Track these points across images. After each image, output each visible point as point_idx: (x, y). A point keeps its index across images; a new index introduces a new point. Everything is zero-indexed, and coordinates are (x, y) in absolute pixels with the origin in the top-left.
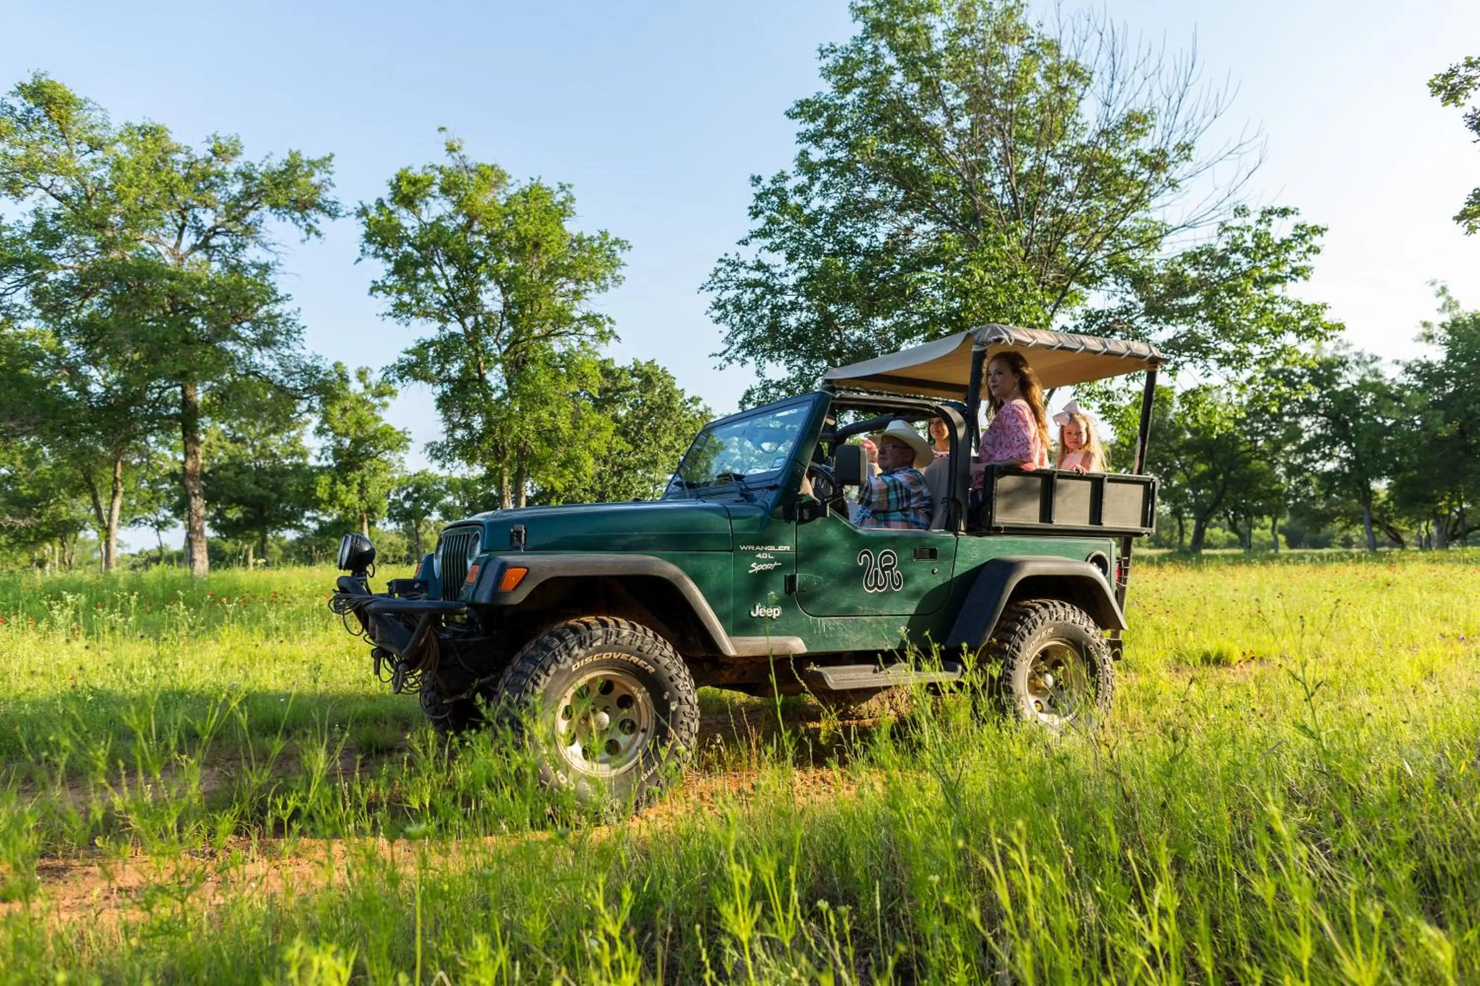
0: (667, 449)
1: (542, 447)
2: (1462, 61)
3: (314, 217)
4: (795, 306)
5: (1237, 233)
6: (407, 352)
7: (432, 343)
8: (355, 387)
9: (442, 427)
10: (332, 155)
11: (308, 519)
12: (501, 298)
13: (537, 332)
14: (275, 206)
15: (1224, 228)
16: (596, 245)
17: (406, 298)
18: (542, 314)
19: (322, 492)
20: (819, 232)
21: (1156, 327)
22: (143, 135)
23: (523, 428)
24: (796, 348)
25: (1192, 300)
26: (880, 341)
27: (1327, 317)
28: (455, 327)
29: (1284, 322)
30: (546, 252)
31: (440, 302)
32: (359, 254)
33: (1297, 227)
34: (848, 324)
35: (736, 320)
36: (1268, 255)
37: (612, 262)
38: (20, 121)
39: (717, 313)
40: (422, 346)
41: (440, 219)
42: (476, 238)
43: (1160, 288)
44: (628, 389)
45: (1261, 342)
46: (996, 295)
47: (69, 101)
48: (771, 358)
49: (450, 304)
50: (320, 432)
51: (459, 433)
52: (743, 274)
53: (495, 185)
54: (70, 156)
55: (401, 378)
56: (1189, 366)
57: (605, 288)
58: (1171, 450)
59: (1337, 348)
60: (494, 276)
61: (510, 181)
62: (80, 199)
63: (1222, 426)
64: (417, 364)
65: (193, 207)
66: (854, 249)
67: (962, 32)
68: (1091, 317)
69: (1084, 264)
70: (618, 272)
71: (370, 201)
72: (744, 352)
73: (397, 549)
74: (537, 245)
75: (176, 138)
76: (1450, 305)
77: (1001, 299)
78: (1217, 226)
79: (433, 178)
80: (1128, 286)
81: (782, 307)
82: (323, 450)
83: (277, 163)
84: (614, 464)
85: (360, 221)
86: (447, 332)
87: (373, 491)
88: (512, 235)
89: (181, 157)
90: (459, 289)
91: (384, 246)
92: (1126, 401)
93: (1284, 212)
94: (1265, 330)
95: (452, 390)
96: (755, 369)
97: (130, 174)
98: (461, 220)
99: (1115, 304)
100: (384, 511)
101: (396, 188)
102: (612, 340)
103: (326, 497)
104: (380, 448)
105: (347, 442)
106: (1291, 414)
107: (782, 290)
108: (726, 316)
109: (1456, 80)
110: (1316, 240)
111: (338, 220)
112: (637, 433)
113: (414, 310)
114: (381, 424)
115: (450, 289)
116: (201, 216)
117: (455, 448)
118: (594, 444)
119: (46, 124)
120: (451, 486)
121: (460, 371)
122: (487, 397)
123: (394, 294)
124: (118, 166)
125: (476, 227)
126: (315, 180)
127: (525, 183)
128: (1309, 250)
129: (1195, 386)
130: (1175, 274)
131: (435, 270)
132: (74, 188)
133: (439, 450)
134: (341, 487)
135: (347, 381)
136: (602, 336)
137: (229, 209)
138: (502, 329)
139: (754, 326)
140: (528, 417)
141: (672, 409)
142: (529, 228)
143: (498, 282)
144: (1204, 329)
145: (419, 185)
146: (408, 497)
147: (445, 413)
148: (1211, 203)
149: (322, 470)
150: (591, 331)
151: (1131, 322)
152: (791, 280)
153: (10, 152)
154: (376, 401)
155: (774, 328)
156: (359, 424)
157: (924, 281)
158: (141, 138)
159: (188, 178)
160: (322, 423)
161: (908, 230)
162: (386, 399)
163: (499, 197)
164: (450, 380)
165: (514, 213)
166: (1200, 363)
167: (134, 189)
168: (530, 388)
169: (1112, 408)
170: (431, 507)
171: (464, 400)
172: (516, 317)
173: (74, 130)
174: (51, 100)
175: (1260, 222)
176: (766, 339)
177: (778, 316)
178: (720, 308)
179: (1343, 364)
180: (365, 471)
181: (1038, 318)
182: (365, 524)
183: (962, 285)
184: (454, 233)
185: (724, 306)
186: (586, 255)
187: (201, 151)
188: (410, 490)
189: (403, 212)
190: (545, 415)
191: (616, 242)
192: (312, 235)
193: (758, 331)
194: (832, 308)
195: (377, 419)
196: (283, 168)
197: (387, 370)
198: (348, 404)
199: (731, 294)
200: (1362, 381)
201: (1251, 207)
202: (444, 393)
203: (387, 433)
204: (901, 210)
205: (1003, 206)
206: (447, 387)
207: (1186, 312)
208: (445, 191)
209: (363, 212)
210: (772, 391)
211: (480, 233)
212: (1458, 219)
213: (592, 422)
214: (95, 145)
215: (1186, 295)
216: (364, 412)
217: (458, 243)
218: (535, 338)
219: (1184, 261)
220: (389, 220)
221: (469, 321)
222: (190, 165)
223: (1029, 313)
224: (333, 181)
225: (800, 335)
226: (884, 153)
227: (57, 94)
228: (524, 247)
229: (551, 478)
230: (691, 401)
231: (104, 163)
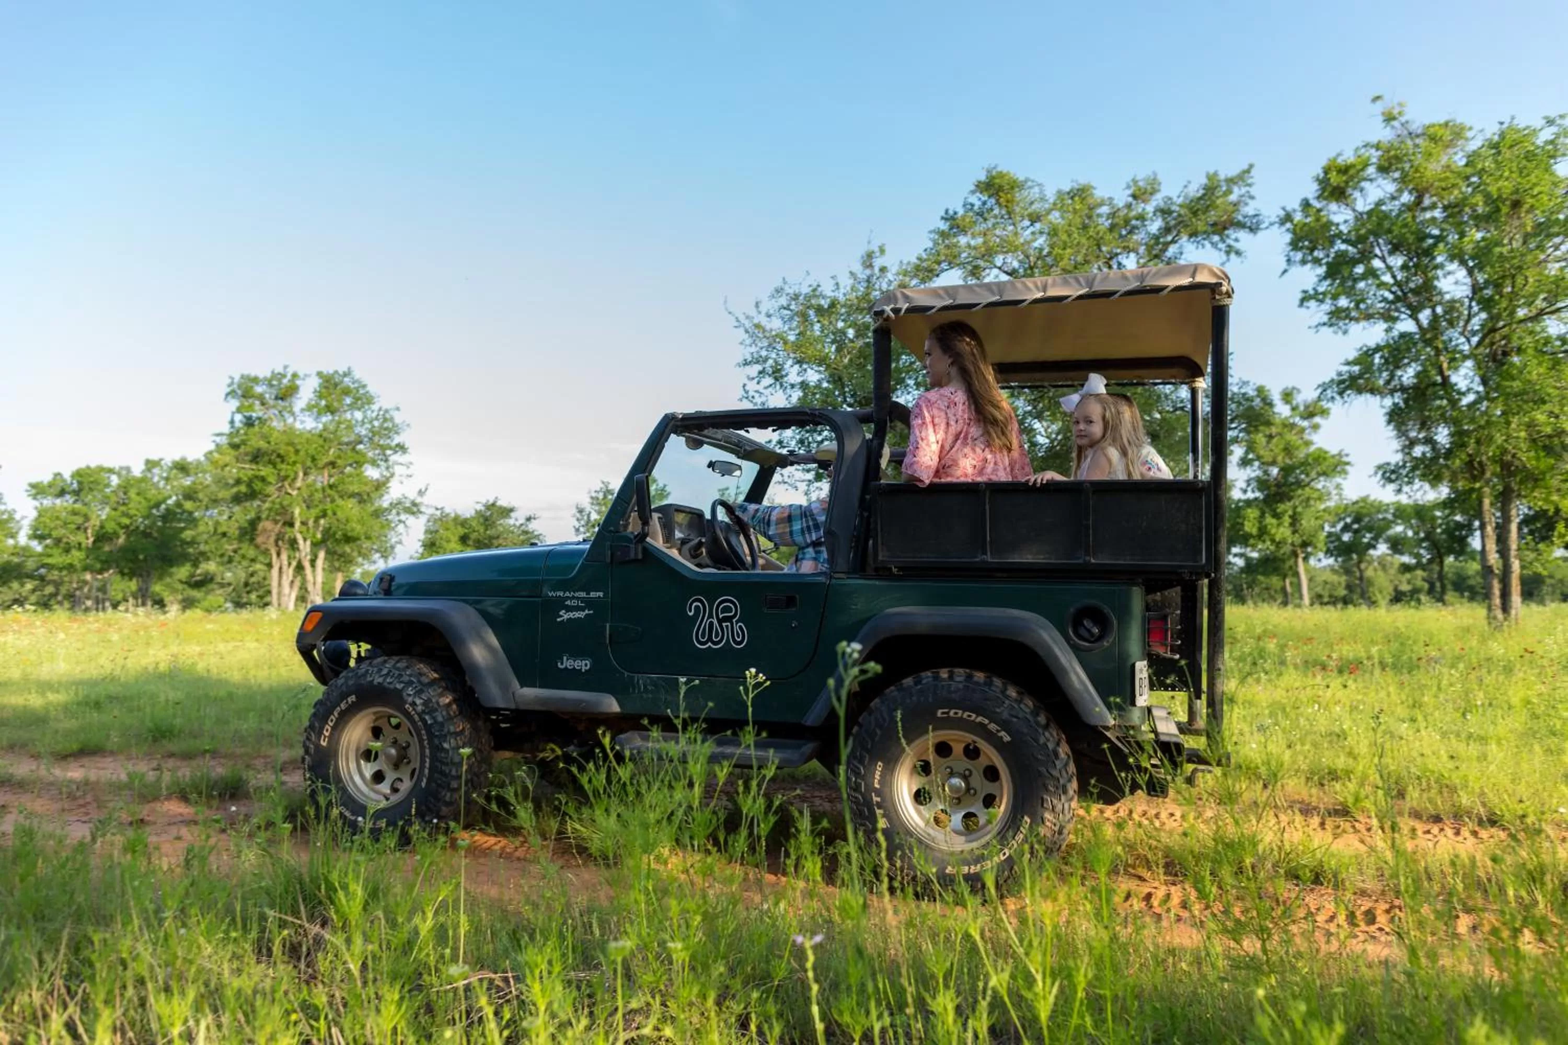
1: (1538, 459)
3: (1233, 237)
6: (1348, 363)
7: (1378, 349)
8: (1282, 410)
9: (1396, 444)
10: (1251, 166)
11: (1235, 555)
12: (1468, 280)
13: (1521, 313)
14: (1193, 234)
17: (1343, 302)
18: (1529, 289)
19: (1250, 527)
22: (1072, 198)
23: (1509, 436)
28: (1406, 325)
30: (1532, 208)
31: (1385, 300)
32: (1284, 265)
38: (978, 214)
40: (1366, 353)
41: (1380, 203)
42: (1428, 215)
47: (1015, 185)
49: (1397, 299)
50: (1245, 462)
51: (1418, 451)
53: (1450, 144)
54: (1016, 234)
55: (1341, 394)
60: (1457, 256)
61: (1470, 134)
62: (1025, 270)
64: (1360, 376)
65: (1117, 254)
71: (1294, 204)
73: (1334, 587)
74: (1516, 205)
75: (1100, 193)
79: (1369, 159)
82: (1248, 482)
83: (1195, 190)
85: (1284, 229)
86: (1395, 333)
87: (1308, 523)
88: (1479, 199)
89: (1105, 210)
90: (1408, 280)
91: (1312, 250)
95: (1406, 401)
97: (1064, 237)
98: (1406, 198)
100: (1321, 545)
101: (1323, 182)
103: (1254, 531)
104: (1313, 474)
105: (1275, 471)
111: (1260, 234)
113: (1353, 314)
114: (1312, 449)
115: (1398, 283)
116: (1125, 262)
117: (1414, 469)
119: (996, 211)
120: (1401, 513)
121: (1417, 375)
122: (1454, 403)
123: (1328, 301)
124: (1053, 232)
125: (1427, 202)
126: (1233, 198)
127: (1492, 131)
131: (1377, 263)
132: (1020, 262)
133: (1393, 472)
134: (1269, 520)
135: (1271, 405)
137: (1149, 248)
138: (1470, 317)
140: (1515, 420)
142: (1503, 186)
143: (1463, 263)
145: (1352, 172)
146: (1346, 528)
147: (1398, 428)
149: (1248, 503)
153: (973, 243)
154: (1305, 424)
156: (1288, 450)
158: (1070, 201)
159: (1112, 228)
160: (1247, 453)
162: (1317, 420)
163: (1456, 158)
164: (1403, 389)
165: (1481, 173)
167: (1069, 251)
168: (1517, 385)
170: (1376, 538)
171: (1422, 411)
172: (1491, 299)
173: (1018, 209)
174: (1000, 188)
180: (1297, 502)
182: (1300, 561)
184: (1398, 216)
187: (1121, 198)
188: (1348, 520)
189: (1333, 207)
190: (1540, 417)
192: (1233, 256)
195: (1308, 443)
196: (1201, 192)
197: (1324, 387)
198: (1274, 430)
202: (1395, 405)
203: (1320, 457)
206: (1398, 398)
208: (1383, 169)
209: (1288, 218)
211: (1433, 206)
214: (1035, 218)
216: (1292, 437)
217: (1405, 225)
218: (1521, 321)
220: (1318, 220)
221: (1425, 316)
222: (1113, 215)
224: (1252, 193)
227: (1004, 182)
228: (1498, 210)
229: (1555, 498)
231: (1041, 233)
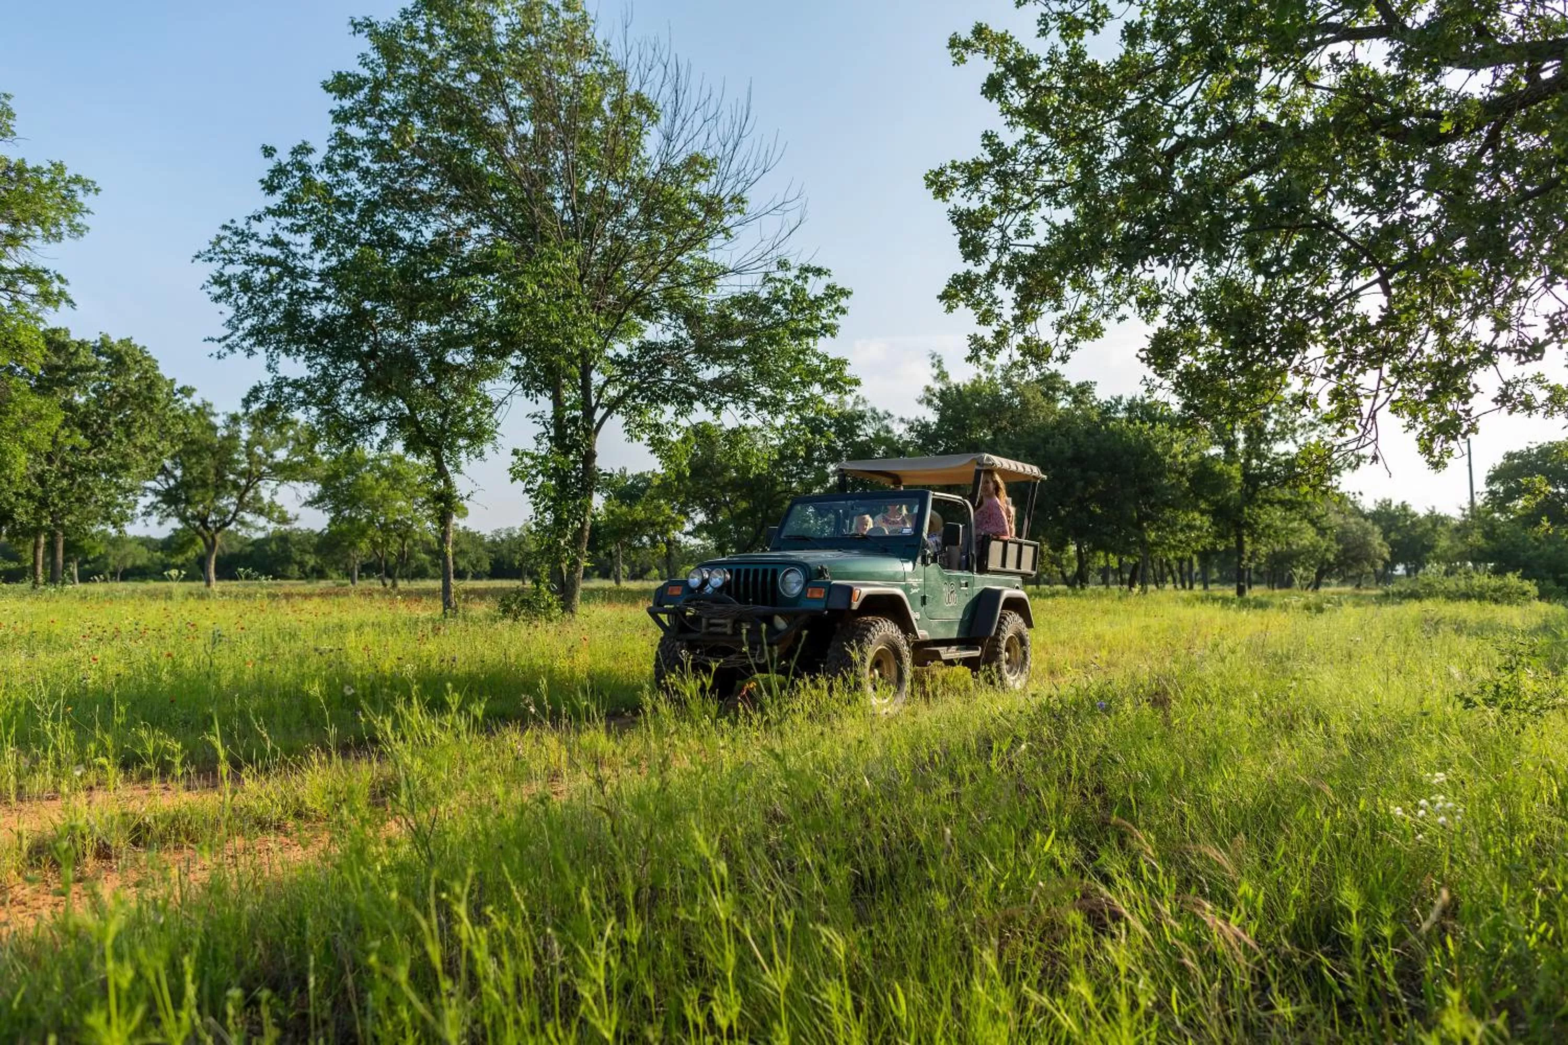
0: (144, 450)
2: (949, 164)
4: (319, 296)
5: (778, 285)
15: (768, 278)
16: (45, 179)
20: (354, 217)
21: (703, 365)
24: (320, 344)
25: (738, 343)
26: (423, 348)
27: (848, 372)
29: (813, 374)
33: (828, 287)
34: (385, 324)
35: (244, 300)
36: (803, 310)
37: (70, 206)
39: (217, 290)
43: (710, 329)
44: (90, 369)
45: (793, 390)
46: (548, 313)
48: (287, 352)
52: (254, 248)
56: (731, 406)
57: (59, 237)
58: (717, 487)
59: (856, 403)
63: (759, 467)
66: (394, 242)
67: (526, 31)
68: (647, 348)
69: (638, 294)
70: (78, 219)
72: (252, 341)
76: (942, 376)
77: (554, 318)
78: (762, 276)
80: (681, 321)
81: (304, 295)
84: (64, 462)
92: (675, 437)
93: (819, 272)
94: (797, 379)
96: (265, 362)
99: (668, 337)
102: (63, 305)
106: (820, 460)
107: (306, 275)
108: (230, 295)
109: (943, 179)
110: (843, 302)
112: (101, 427)
118: (29, 435)
128: (837, 309)
129: (736, 426)
130: (724, 316)
136: (47, 298)
139: (266, 312)
141: (154, 400)
144: (746, 373)
148: (757, 253)
150: (32, 289)
151: (681, 357)
152: (316, 265)
155: (292, 317)
157: (473, 287)
161: (460, 230)
166: (741, 405)
169: (661, 441)
175: (797, 277)
176: (281, 329)
177: (299, 302)
178: (221, 284)
179: (861, 417)
181: (592, 343)
183: (513, 298)
185: (227, 283)
186: (30, 190)
191: (77, 180)
193: (271, 318)
194: (367, 305)
199: (238, 269)
200: (877, 434)
201: (792, 261)
204: (454, 207)
205: (563, 223)
207: (732, 355)
210: (287, 390)
212: (941, 298)
213: (29, 407)
215: (731, 337)
219: (733, 305)
223: (582, 335)
225: (326, 329)
226: (437, 142)
230: (181, 391)
